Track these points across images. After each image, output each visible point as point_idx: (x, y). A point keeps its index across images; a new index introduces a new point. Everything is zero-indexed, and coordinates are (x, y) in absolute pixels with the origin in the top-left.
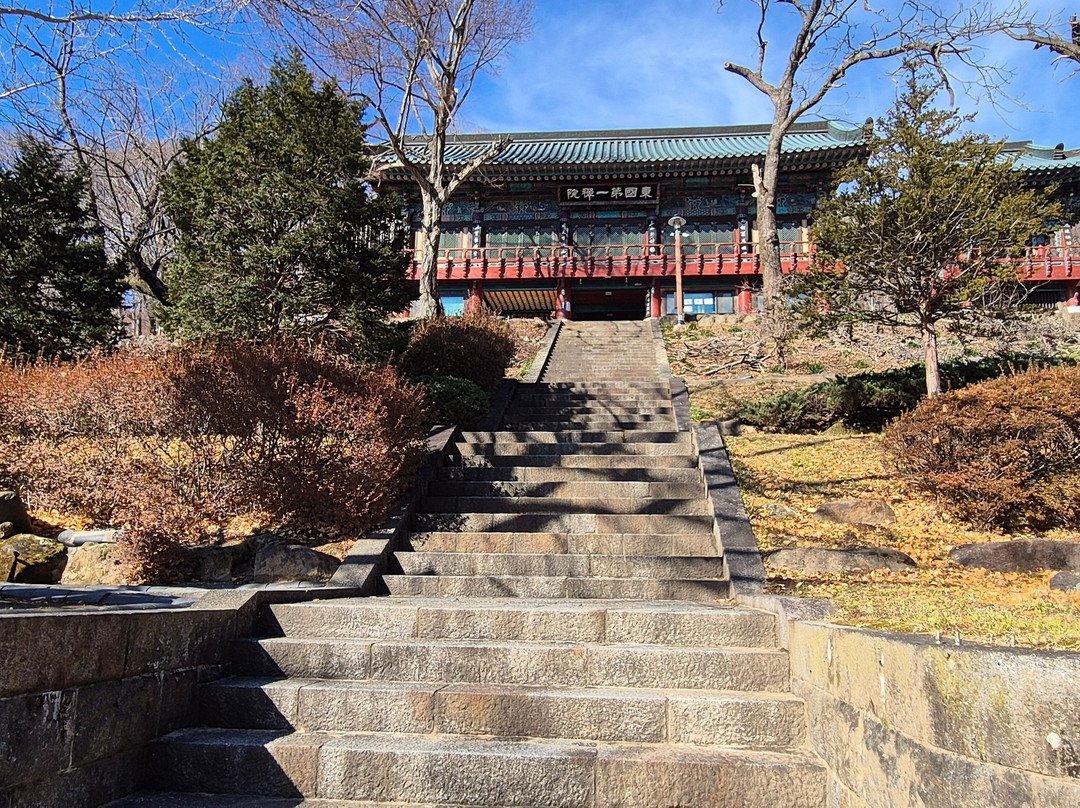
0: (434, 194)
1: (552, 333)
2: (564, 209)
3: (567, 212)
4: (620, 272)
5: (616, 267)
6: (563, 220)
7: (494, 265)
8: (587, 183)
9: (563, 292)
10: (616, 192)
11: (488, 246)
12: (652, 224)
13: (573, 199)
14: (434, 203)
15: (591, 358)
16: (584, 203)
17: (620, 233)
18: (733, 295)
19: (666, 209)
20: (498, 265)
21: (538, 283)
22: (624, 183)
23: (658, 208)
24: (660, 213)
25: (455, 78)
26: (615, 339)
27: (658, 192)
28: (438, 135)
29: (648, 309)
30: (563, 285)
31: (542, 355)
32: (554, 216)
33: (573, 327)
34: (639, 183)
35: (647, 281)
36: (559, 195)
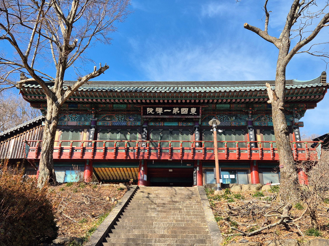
0: (55, 99)
1: (129, 194)
2: (145, 120)
3: (147, 122)
4: (178, 157)
5: (175, 154)
6: (144, 126)
7: (100, 152)
8: (159, 105)
9: (142, 169)
10: (176, 110)
11: (98, 140)
12: (197, 129)
13: (150, 114)
14: (54, 105)
15: (154, 215)
16: (157, 117)
17: (178, 134)
18: (248, 173)
19: (205, 121)
20: (103, 151)
21: (127, 162)
22: (181, 105)
23: (200, 120)
24: (202, 124)
25: (72, 27)
26: (174, 199)
27: (200, 111)
28: (61, 63)
29: (195, 180)
30: (142, 164)
31: (116, 211)
32: (138, 124)
33: (145, 190)
34: (189, 105)
35: (194, 162)
36: (142, 111)
